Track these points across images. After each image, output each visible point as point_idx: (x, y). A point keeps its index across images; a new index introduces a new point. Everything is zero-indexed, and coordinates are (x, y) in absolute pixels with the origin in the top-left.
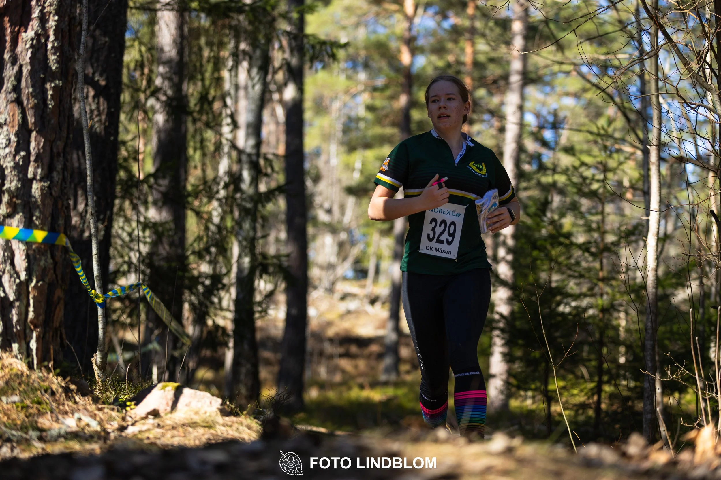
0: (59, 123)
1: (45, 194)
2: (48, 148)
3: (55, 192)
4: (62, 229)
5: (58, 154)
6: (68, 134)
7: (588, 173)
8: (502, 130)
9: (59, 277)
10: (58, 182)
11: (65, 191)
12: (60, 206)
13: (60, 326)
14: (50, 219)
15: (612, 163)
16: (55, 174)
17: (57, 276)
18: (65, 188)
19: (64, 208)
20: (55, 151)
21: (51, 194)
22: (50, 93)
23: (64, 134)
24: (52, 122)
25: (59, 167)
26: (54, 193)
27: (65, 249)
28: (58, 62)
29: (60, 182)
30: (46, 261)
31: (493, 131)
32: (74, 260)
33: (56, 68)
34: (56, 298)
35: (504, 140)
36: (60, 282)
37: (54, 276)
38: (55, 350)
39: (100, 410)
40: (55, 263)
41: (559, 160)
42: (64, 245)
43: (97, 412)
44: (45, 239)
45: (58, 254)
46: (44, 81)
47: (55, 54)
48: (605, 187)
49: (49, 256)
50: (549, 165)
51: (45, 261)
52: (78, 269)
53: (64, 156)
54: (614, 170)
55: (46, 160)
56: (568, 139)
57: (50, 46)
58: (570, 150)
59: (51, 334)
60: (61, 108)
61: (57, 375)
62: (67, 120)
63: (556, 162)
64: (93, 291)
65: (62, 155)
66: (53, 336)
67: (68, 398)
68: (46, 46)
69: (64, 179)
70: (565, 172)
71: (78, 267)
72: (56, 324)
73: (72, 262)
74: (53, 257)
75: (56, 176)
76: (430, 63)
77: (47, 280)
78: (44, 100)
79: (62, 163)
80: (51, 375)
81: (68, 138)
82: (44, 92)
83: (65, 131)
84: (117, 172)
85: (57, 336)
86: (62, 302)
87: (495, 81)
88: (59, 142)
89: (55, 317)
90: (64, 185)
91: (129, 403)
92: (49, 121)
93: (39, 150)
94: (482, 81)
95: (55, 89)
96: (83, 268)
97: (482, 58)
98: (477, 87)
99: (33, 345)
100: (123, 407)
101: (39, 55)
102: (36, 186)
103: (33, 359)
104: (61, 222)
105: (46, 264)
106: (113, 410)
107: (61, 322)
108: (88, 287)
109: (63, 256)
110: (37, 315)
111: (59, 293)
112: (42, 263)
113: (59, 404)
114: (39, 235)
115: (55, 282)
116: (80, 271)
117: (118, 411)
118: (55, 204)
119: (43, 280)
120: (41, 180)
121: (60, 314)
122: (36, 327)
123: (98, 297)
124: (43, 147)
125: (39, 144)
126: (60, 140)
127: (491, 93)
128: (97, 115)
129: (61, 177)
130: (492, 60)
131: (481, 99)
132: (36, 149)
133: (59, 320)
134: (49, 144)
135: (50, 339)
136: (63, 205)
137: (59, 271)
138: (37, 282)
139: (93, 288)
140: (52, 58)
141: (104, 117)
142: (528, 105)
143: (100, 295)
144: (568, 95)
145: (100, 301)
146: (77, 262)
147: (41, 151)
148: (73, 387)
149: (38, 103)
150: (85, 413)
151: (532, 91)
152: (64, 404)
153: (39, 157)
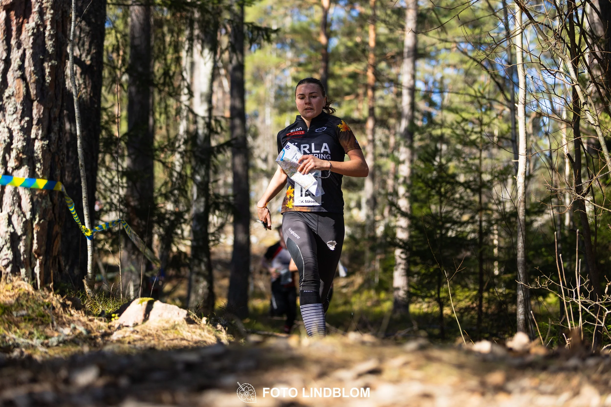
0: (55, 94)
1: (45, 150)
2: (47, 114)
3: (53, 148)
4: (59, 178)
5: (55, 119)
6: (63, 103)
7: (468, 127)
8: (399, 95)
9: (57, 216)
11: (61, 148)
12: (57, 160)
13: (58, 255)
14: (49, 170)
15: (486, 119)
16: (52, 135)
17: (55, 215)
18: (61, 145)
19: (60, 161)
20: (52, 116)
21: (50, 150)
22: (48, 70)
23: (60, 103)
24: (50, 93)
25: (56, 129)
26: (52, 149)
27: (61, 194)
28: (53, 46)
29: (56, 140)
31: (392, 96)
32: (68, 202)
33: (53, 51)
34: (54, 233)
35: (401, 102)
36: (57, 220)
37: (53, 215)
38: (54, 274)
39: (90, 320)
40: (54, 205)
42: (61, 190)
43: (88, 322)
44: (46, 186)
45: (56, 198)
46: (43, 61)
47: (51, 40)
48: (481, 137)
49: (49, 199)
50: (438, 121)
51: (46, 204)
52: (72, 209)
53: (59, 121)
54: (488, 125)
55: (46, 123)
56: (450, 100)
57: (47, 33)
59: (51, 261)
60: (57, 83)
61: (57, 294)
62: (61, 92)
63: (444, 119)
64: (84, 227)
65: (58, 119)
66: (53, 263)
67: (66, 312)
68: (44, 33)
69: (59, 138)
70: (451, 126)
72: (55, 253)
73: (67, 204)
74: (52, 200)
76: (342, 43)
77: (47, 219)
78: (43, 76)
79: (58, 125)
80: (52, 294)
81: (62, 106)
82: (43, 70)
83: (60, 100)
84: (100, 132)
85: (55, 263)
86: (59, 236)
87: (393, 57)
88: (55, 110)
89: (54, 248)
90: (60, 143)
91: (113, 315)
92: (48, 93)
93: (40, 115)
94: (383, 57)
95: (52, 67)
96: (75, 208)
97: (382, 39)
98: (380, 61)
99: (37, 270)
100: (109, 318)
101: (39, 41)
102: (38, 145)
103: (37, 281)
104: (58, 172)
105: (47, 206)
106: (101, 320)
107: (59, 252)
108: (80, 223)
109: (60, 200)
110: (40, 246)
111: (57, 228)
112: (43, 205)
113: (58, 317)
114: (41, 183)
115: (54, 220)
116: (73, 211)
117: (105, 321)
118: (53, 158)
119: (44, 218)
120: (42, 139)
121: (58, 245)
122: (39, 255)
123: (87, 231)
124: (43, 113)
125: (39, 111)
126: (56, 107)
127: (390, 65)
128: (84, 88)
129: (57, 136)
130: (390, 40)
131: (382, 70)
132: (38, 115)
133: (57, 250)
134: (48, 111)
135: (51, 265)
136: (59, 159)
137: (57, 211)
138: (40, 220)
139: (84, 224)
140: (49, 43)
141: (89, 89)
142: (419, 75)
143: (89, 229)
144: (449, 66)
145: (89, 234)
146: (71, 203)
147: (42, 116)
148: (69, 303)
149: (38, 79)
150: (79, 323)
151: (421, 64)
152: (62, 317)
153: (39, 121)
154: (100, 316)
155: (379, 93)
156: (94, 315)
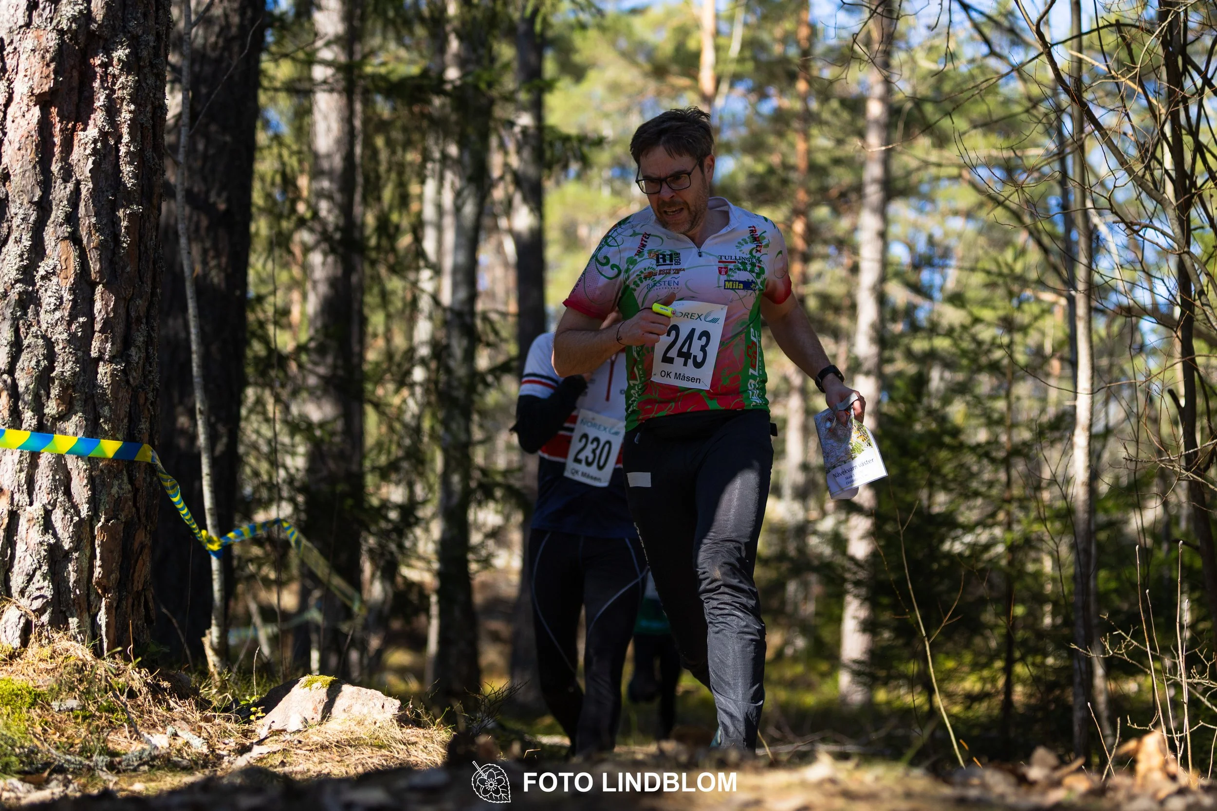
0: (139, 271)
1: (120, 380)
2: (122, 311)
3: (134, 378)
4: (146, 437)
5: (138, 320)
6: (154, 288)
7: (986, 334)
8: (855, 269)
9: (143, 511)
10: (137, 363)
11: (150, 377)
12: (142, 401)
13: (143, 589)
14: (126, 421)
15: (1022, 318)
16: (133, 351)
17: (138, 510)
18: (150, 372)
19: (148, 404)
20: (133, 314)
21: (128, 382)
22: (124, 224)
23: (148, 289)
24: (128, 269)
25: (140, 339)
26: (131, 380)
27: (151, 468)
28: (135, 176)
29: (141, 362)
30: (121, 488)
31: (842, 272)
32: (168, 484)
33: (133, 185)
34: (136, 545)
35: (858, 284)
36: (143, 519)
37: (134, 510)
38: (136, 627)
39: (207, 720)
40: (136, 491)
41: (940, 315)
42: (150, 460)
43: (202, 724)
44: (118, 453)
45: (139, 476)
46: (114, 207)
47: (130, 163)
48: (1011, 356)
49: (125, 479)
50: (925, 323)
51: (119, 488)
52: (175, 499)
53: (147, 323)
54: (1024, 329)
55: (120, 329)
56: (958, 282)
57: (123, 150)
58: (957, 299)
59: (130, 600)
60: (142, 248)
61: (140, 666)
62: (151, 266)
63: (935, 318)
64: (204, 532)
65: (144, 321)
66: (133, 605)
67: (159, 702)
68: (118, 151)
69: (148, 358)
70: (950, 332)
71: (175, 496)
72: (138, 586)
73: (164, 488)
74: (131, 481)
75: (135, 354)
76: (742, 167)
77: (122, 517)
78: (115, 237)
79: (145, 333)
80: (130, 666)
81: (153, 294)
82: (115, 222)
83: (149, 283)
84: (247, 343)
85: (139, 605)
86: (146, 551)
87: (843, 195)
88: (139, 302)
89: (136, 575)
90: (148, 368)
91: (253, 709)
92: (123, 268)
93: (107, 313)
94: (822, 195)
95: (131, 217)
96: (183, 497)
97: (822, 159)
98: (816, 204)
99: (102, 618)
100: (244, 715)
101: (107, 166)
102: (103, 371)
103: (101, 641)
104: (144, 426)
105: (121, 492)
106: (229, 719)
107: (145, 582)
108: (194, 526)
109: (148, 480)
110: (107, 572)
111: (141, 537)
112: (114, 490)
113: (142, 712)
114: (110, 447)
115: (136, 519)
116: (179, 503)
117: (236, 722)
118: (134, 398)
119: (115, 517)
120: (111, 360)
121: (143, 569)
122: (105, 590)
123: (210, 541)
124: (114, 310)
125: (107, 305)
126: (141, 298)
127: (837, 212)
128: (214, 258)
129: (143, 355)
130: (837, 162)
131: (822, 221)
132: (103, 312)
133: (142, 579)
134: (124, 303)
135: (129, 610)
136: (146, 399)
137: (141, 503)
138: (107, 521)
139: (203, 526)
140: (127, 169)
141: (224, 260)
142: (895, 230)
143: (215, 538)
144: (956, 213)
145: (215, 547)
146: (173, 487)
147: (112, 315)
148: (165, 684)
149: (105, 240)
150: (184, 725)
151: (900, 209)
152: (150, 712)
153: (107, 324)
154: (227, 709)
155: (815, 267)
156: (214, 709)
